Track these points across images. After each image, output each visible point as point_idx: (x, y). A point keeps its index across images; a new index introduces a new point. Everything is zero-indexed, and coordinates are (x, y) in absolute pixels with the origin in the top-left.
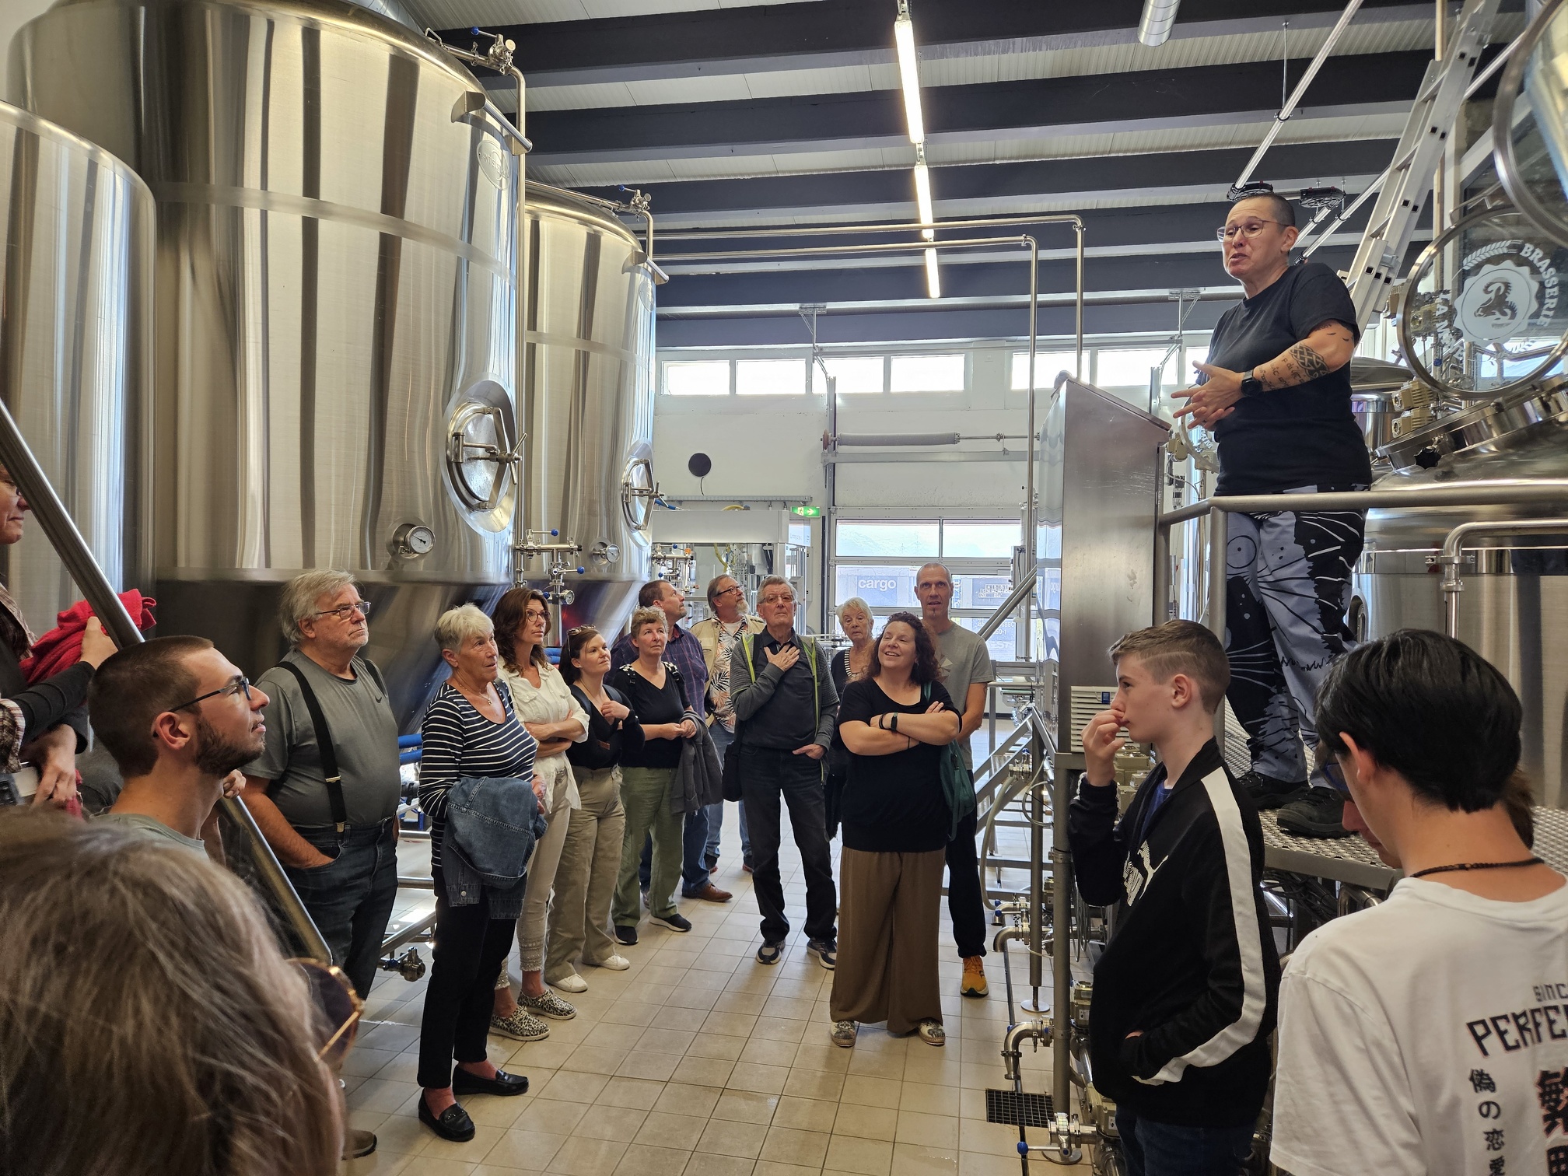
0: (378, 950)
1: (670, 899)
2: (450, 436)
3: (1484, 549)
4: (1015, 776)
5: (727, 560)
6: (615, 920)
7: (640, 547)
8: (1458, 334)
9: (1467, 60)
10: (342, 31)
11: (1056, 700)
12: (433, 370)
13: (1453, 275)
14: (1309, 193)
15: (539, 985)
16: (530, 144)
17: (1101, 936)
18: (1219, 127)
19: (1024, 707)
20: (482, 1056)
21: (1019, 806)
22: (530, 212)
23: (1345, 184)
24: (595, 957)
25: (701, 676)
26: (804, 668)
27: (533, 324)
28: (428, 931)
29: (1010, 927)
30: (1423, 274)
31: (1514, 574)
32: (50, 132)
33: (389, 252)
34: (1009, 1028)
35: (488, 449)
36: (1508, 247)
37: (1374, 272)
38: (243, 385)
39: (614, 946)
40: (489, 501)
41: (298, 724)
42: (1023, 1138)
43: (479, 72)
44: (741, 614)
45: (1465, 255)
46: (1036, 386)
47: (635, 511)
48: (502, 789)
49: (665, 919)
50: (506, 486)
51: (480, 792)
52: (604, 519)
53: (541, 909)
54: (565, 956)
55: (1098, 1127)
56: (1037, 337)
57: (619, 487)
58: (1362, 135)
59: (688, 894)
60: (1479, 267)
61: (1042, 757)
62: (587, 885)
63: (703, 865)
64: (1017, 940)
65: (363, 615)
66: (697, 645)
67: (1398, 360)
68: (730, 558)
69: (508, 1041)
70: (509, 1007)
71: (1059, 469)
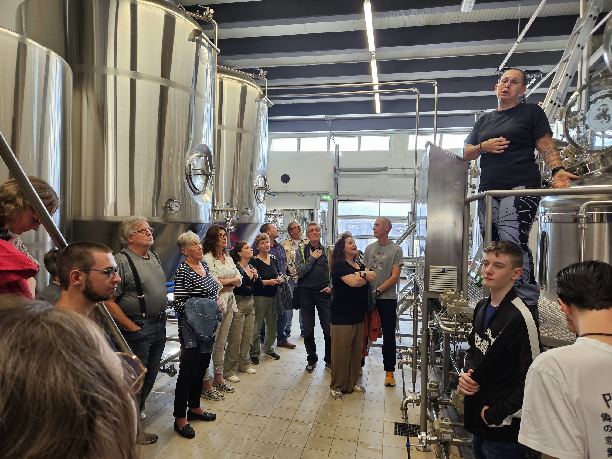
0: (159, 365)
1: (272, 347)
2: (187, 165)
3: (596, 213)
4: (407, 301)
5: (296, 216)
6: (250, 355)
7: (261, 210)
8: (587, 127)
9: (593, 18)
10: (146, 5)
11: (424, 272)
12: (181, 139)
13: (585, 103)
14: (528, 72)
15: (221, 379)
16: (219, 50)
17: (440, 364)
18: (493, 45)
19: (411, 274)
20: (199, 406)
21: (409, 313)
22: (219, 78)
23: (542, 68)
24: (243, 369)
25: (284, 260)
26: (324, 258)
27: (220, 122)
28: (178, 358)
29: (404, 360)
30: (573, 104)
31: (607, 223)
32: (31, 43)
33: (164, 92)
34: (403, 399)
35: (202, 171)
36: (608, 92)
37: (554, 102)
38: (107, 144)
39: (250, 364)
40: (202, 191)
41: (127, 275)
42: (408, 441)
43: (200, 22)
44: (300, 237)
45: (590, 95)
46: (418, 149)
47: (259, 196)
48: (205, 303)
49: (270, 355)
50: (209, 185)
51: (197, 304)
52: (247, 199)
53: (222, 350)
54: (231, 368)
55: (438, 437)
56: (419, 129)
57: (253, 186)
58: (549, 49)
59: (279, 345)
60: (596, 100)
61: (418, 294)
62: (240, 341)
63: (285, 334)
64: (407, 365)
65: (151, 233)
66: (283, 249)
67: (562, 139)
68: (297, 215)
69: (209, 400)
70: (209, 387)
71: (426, 181)
